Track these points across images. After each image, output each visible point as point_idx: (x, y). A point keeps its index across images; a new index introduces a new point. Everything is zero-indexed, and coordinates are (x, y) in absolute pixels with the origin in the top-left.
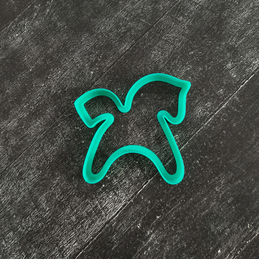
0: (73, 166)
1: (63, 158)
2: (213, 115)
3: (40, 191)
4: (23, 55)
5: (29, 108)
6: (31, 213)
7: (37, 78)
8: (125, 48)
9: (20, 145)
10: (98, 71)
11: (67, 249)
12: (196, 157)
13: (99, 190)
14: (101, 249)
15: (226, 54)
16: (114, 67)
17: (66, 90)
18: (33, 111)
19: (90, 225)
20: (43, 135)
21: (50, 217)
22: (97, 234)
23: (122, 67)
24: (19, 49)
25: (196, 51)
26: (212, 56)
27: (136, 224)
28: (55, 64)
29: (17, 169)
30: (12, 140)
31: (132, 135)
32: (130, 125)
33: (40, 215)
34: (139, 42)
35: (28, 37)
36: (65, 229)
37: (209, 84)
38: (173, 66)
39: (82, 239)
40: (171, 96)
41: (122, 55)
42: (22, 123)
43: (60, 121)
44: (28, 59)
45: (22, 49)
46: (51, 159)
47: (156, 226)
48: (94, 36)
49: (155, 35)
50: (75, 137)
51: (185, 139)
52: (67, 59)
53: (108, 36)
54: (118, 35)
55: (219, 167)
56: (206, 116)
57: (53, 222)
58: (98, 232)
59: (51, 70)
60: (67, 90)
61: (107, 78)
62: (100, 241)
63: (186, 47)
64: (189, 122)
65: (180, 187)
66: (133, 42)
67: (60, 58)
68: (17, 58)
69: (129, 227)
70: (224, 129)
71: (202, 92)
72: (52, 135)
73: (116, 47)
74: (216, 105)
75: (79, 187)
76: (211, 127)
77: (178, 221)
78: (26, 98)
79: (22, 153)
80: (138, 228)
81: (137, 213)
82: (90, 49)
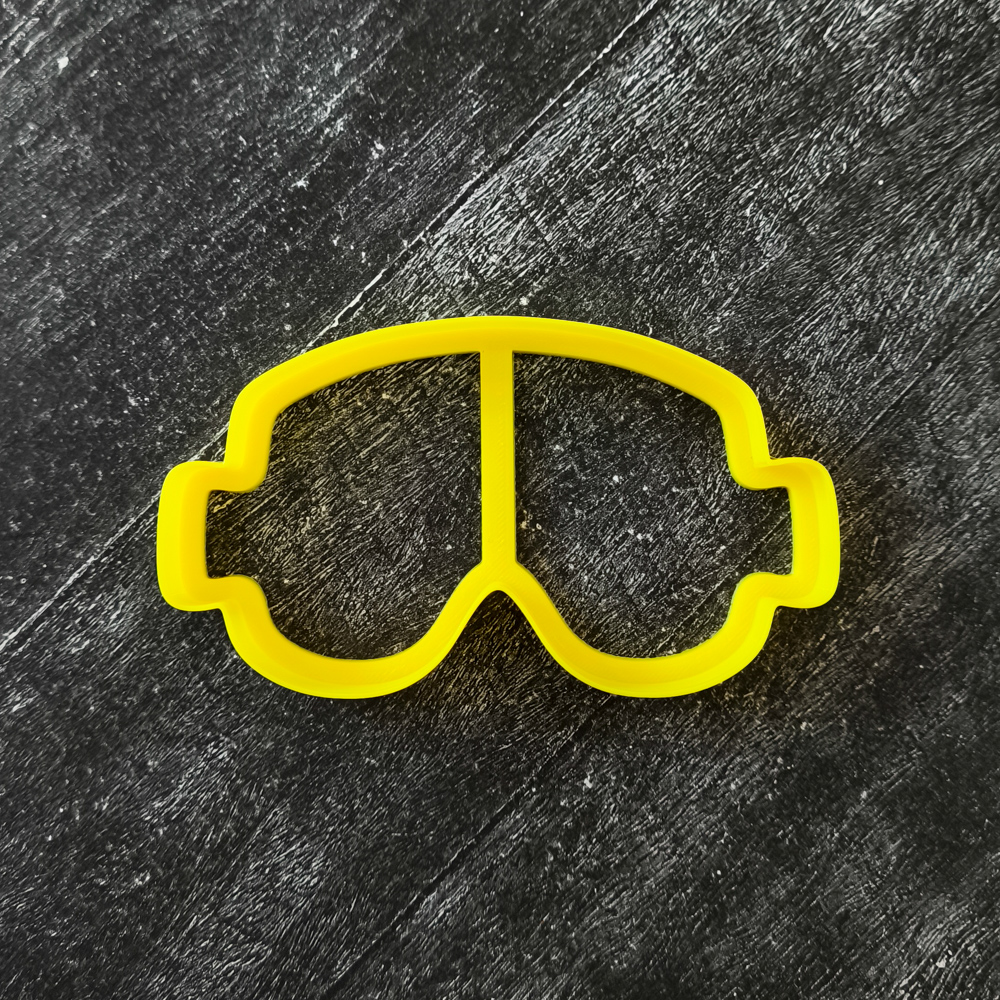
2: (61, 600)
3: (787, 280)
4: (907, 865)
5: (861, 621)
6: (815, 194)
7: (834, 756)
8: (442, 899)
9: (884, 464)
10: (560, 791)
11: (661, 63)
12: (140, 420)
13: (540, 283)
14: (529, 63)
16: (490, 811)
17: (700, 703)
18: (842, 608)
19: (575, 151)
21: (737, 179)
22: (543, 119)
23: (453, 809)
24: (925, 893)
25: (120, 888)
26: (50, 865)
27: (390, 158)
28: (755, 822)
29: (885, 363)
30: (920, 483)
31: (406, 510)
32: (418, 552)
33: (778, 185)
34: (378, 927)
35: (889, 954)
36: (675, 135)
37: (66, 734)
38: (226, 815)
39: (603, 99)
40: (237, 681)
41: (454, 868)
42: (884, 558)
43: (718, 567)
44: (883, 845)
45: (910, 893)
47: (312, 150)
48: (587, 957)
49: (306, 966)
50: (652, 499)
52: (703, 848)
53: (519, 958)
54: (476, 962)
55: (44, 379)
56: (88, 591)
57: (723, 162)
58: (539, 128)
59: (774, 794)
61: (519, 761)
62: (533, 91)
63: (166, 909)
65: (209, 298)
66: (404, 930)
67: (733, 850)
68: (932, 852)
69: (419, 145)
70: (17, 536)
71: (101, 700)
72: (748, 507)
73: (483, 904)
74: (42, 642)
75: (627, 297)
76: (70, 546)
77: (222, 172)
78: (877, 668)
79: (872, 430)
80: (383, 143)
81: (386, 197)
82: (600, 897)
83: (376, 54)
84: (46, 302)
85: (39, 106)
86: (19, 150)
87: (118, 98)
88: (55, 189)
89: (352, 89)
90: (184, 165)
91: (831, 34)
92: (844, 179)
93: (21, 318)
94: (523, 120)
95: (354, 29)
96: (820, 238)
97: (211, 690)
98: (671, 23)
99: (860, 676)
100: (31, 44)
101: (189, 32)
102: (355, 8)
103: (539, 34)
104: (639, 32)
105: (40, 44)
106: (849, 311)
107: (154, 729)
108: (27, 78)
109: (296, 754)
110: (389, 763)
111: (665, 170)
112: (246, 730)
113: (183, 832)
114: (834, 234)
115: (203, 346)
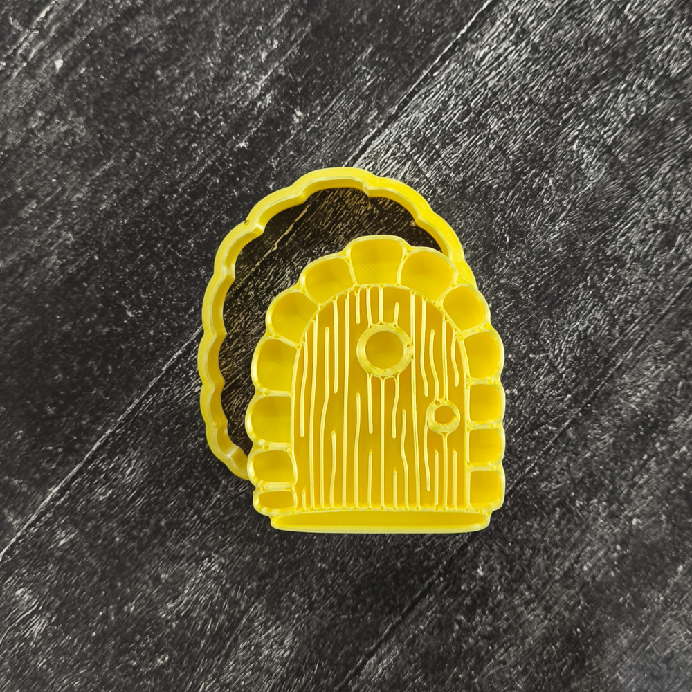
0: (513, 275)
1: (547, 298)
2: (89, 462)
3: (606, 196)
5: (672, 444)
6: (624, 131)
7: (658, 542)
8: (380, 660)
9: (684, 328)
10: (460, 579)
11: (504, 39)
12: (137, 327)
14: (406, 44)
15: (48, 663)
16: (411, 596)
17: (558, 509)
18: (658, 435)
19: (445, 108)
20: (614, 362)
21: (566, 122)
22: (420, 86)
23: (383, 596)
25: (147, 666)
26: (95, 653)
27: (307, 122)
28: (603, 593)
29: (681, 254)
33: (596, 126)
34: (336, 683)
36: (518, 92)
37: (100, 559)
38: (221, 610)
39: (462, 69)
40: (222, 514)
41: (388, 637)
42: (687, 397)
43: (566, 410)
46: (581, 292)
47: (249, 119)
50: (515, 364)
51: (173, 379)
52: (566, 614)
55: (64, 301)
56: (108, 454)
57: (554, 111)
58: (416, 93)
59: (615, 571)
60: (554, 511)
61: (429, 559)
62: (411, 65)
63: (182, 680)
64: (161, 435)
65: (180, 233)
66: (354, 684)
67: (588, 613)
69: (328, 111)
70: (53, 417)
71: (123, 532)
72: (586, 365)
73: (410, 663)
74: (78, 493)
75: (489, 215)
76: (93, 422)
77: (184, 139)
78: (685, 478)
79: (674, 303)
80: (301, 110)
81: (306, 151)
82: (494, 652)
83: (292, 43)
84: (60, 244)
85: (44, 96)
86: (32, 131)
87: (102, 88)
88: (61, 159)
89: (276, 70)
90: (155, 135)
91: (630, 9)
92: (645, 118)
93: (43, 257)
94: (404, 87)
95: (274, 26)
96: (629, 163)
97: (203, 521)
98: (510, 8)
99: (674, 483)
100: (34, 51)
101: (151, 35)
102: (274, 10)
103: (412, 21)
104: (488, 15)
105: (41, 51)
106: (653, 216)
107: (164, 552)
108: (33, 77)
109: (267, 563)
110: (336, 565)
111: (512, 119)
112: (231, 549)
113: (189, 624)
114: (639, 159)
115: (179, 269)
